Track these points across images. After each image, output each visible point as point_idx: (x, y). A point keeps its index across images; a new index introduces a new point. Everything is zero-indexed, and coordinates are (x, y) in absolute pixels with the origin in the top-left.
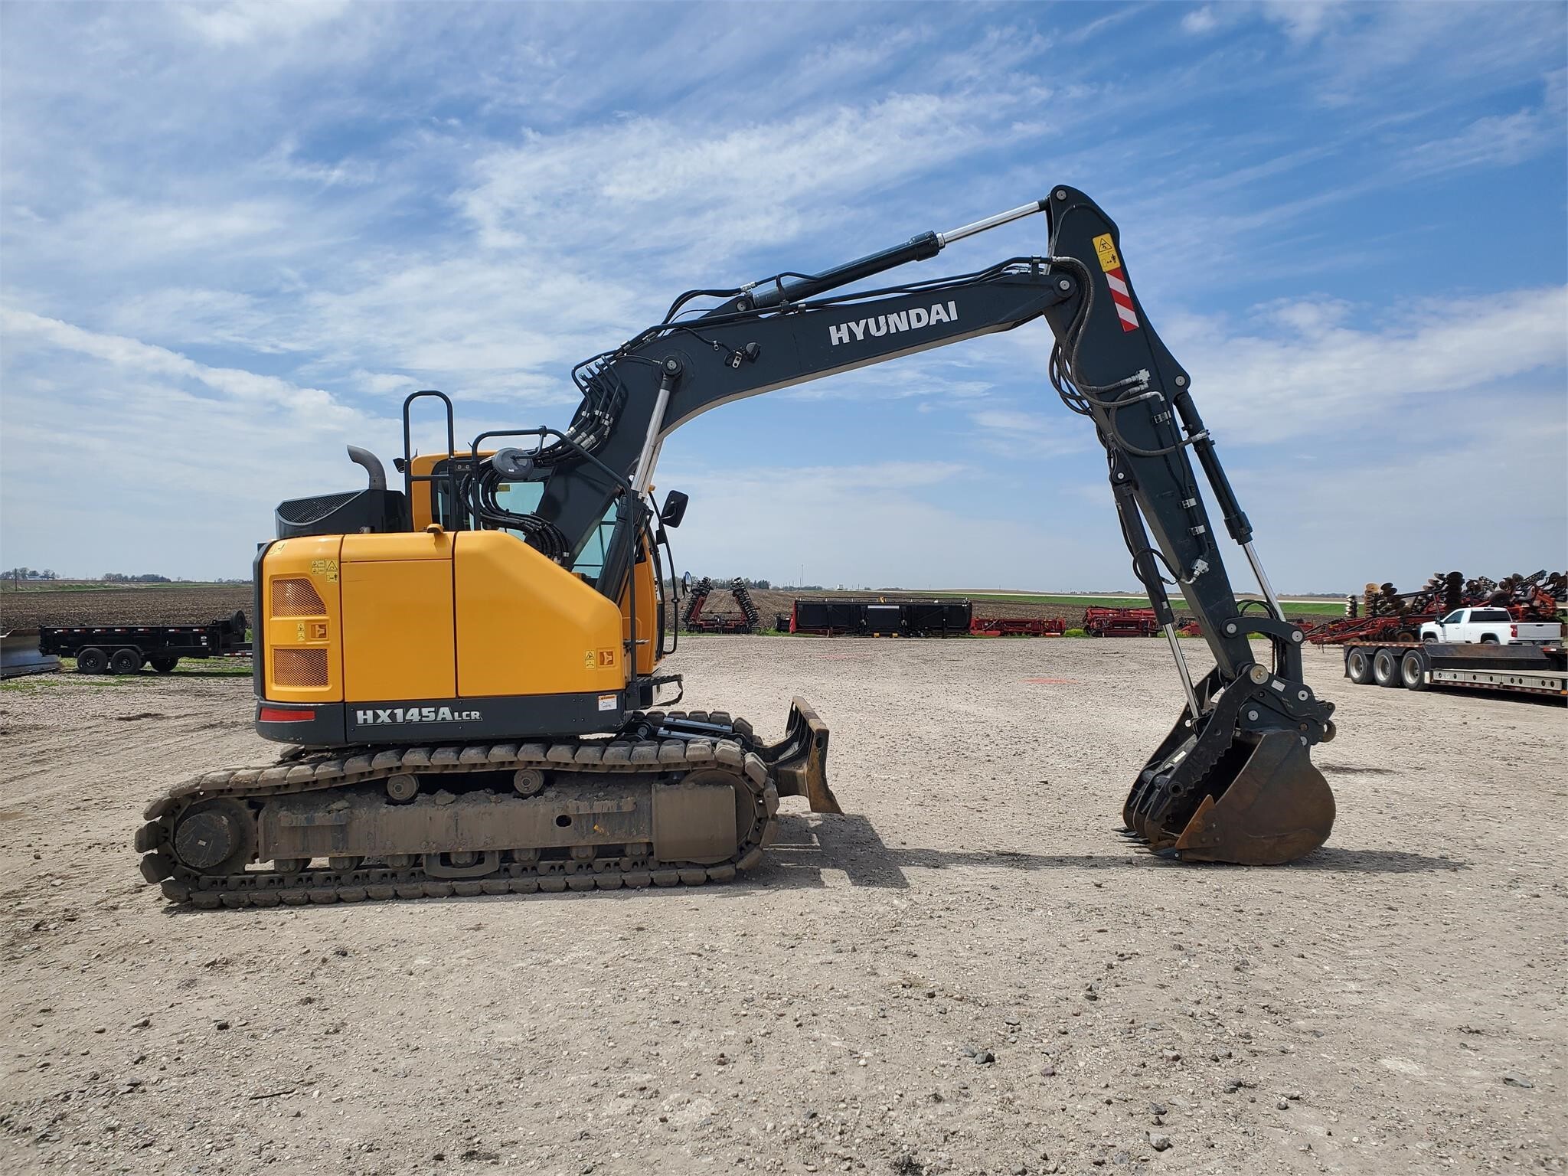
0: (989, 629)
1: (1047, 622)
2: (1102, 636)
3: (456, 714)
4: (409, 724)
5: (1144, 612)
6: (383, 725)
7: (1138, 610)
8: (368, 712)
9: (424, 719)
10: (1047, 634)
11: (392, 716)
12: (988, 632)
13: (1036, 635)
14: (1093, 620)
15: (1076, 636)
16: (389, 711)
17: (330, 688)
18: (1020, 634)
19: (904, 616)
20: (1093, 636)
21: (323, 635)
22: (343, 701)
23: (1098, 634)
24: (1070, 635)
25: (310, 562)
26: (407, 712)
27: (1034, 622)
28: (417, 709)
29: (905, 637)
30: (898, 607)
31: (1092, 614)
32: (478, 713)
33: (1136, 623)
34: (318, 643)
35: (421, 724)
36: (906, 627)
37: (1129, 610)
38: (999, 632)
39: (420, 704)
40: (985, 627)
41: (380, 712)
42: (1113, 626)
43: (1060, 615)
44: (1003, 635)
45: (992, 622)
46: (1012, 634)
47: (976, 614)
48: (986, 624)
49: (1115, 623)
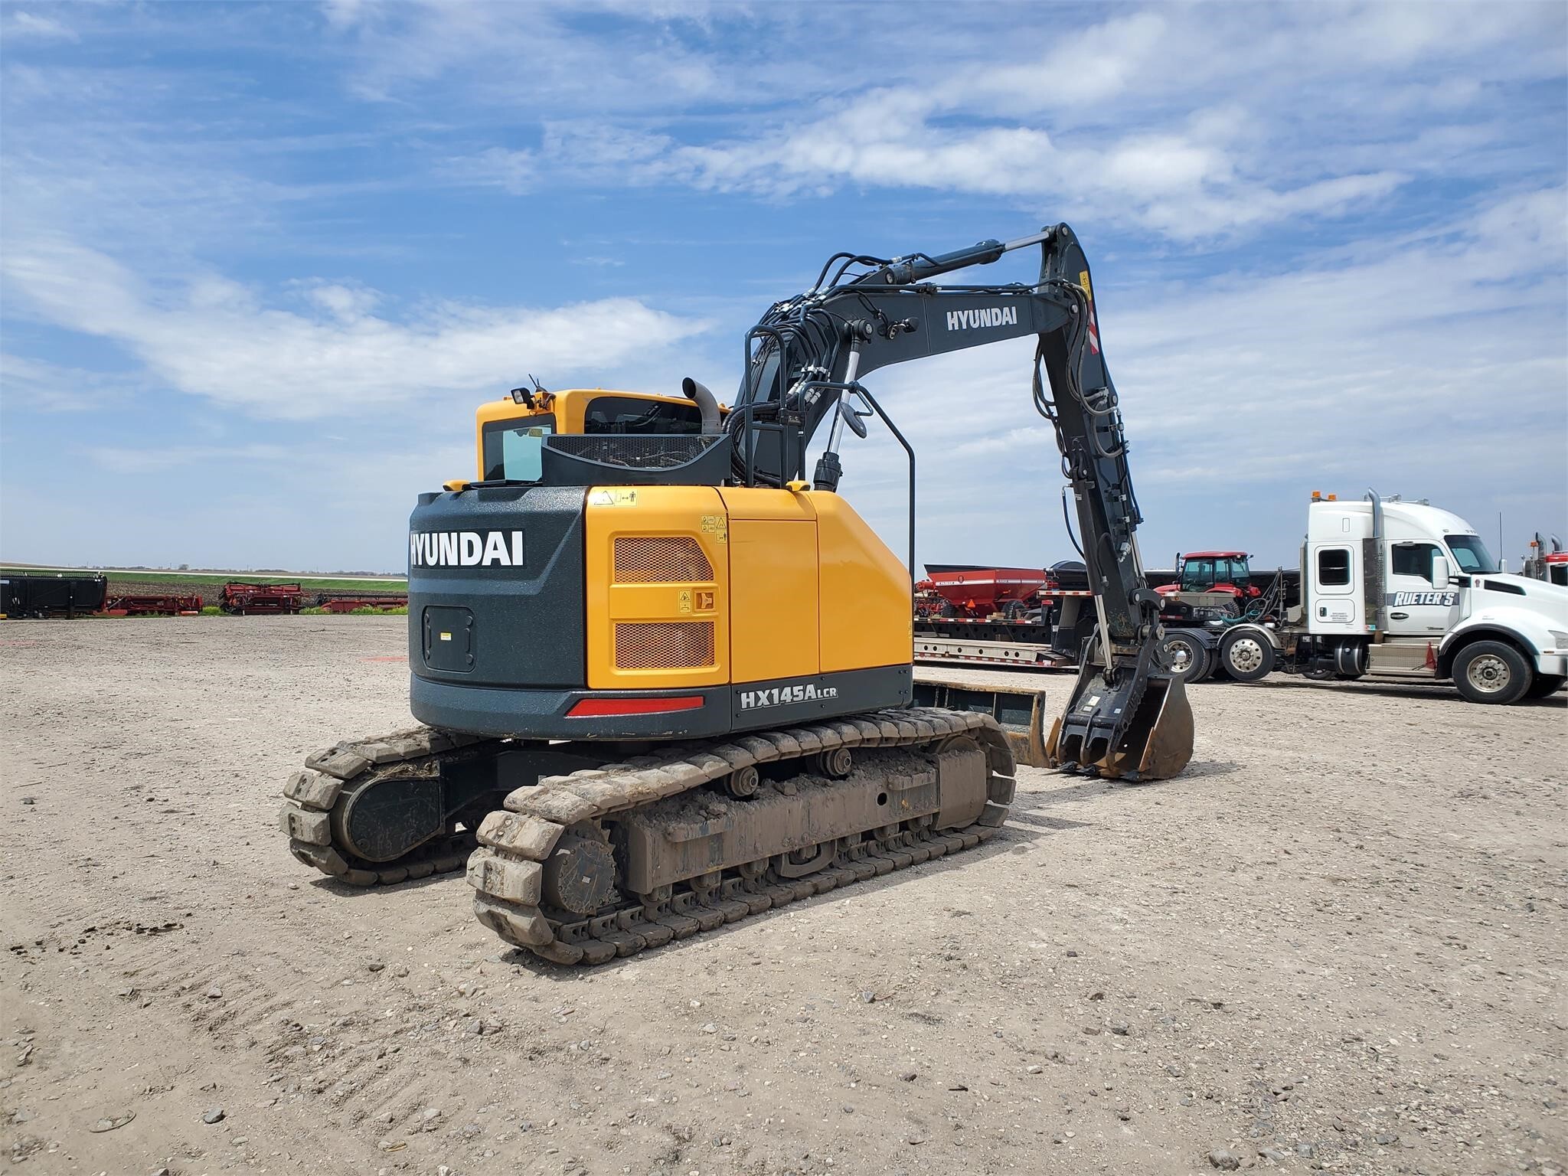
0: (112, 608)
1: (182, 599)
2: (242, 614)
3: (819, 691)
4: (783, 703)
5: (285, 588)
6: (763, 708)
7: (279, 586)
8: (750, 693)
9: (795, 699)
10: (182, 612)
11: (770, 697)
12: (111, 611)
13: (171, 614)
14: (232, 597)
15: (214, 613)
16: (767, 692)
17: (718, 668)
18: (152, 612)
19: (16, 592)
20: (232, 613)
21: (710, 606)
22: (730, 683)
23: (237, 612)
24: (207, 613)
25: (695, 516)
26: (782, 691)
27: (166, 600)
28: (790, 688)
29: (15, 618)
30: (7, 582)
31: (232, 590)
32: (835, 689)
33: (277, 600)
34: (703, 615)
35: (794, 706)
36: (19, 606)
37: (270, 586)
38: (126, 611)
39: (792, 682)
40: (108, 605)
41: (760, 693)
42: (254, 603)
43: (198, 593)
44: (132, 613)
45: (117, 600)
46: (144, 614)
47: (111, 591)
48: (109, 602)
49: (255, 599)
